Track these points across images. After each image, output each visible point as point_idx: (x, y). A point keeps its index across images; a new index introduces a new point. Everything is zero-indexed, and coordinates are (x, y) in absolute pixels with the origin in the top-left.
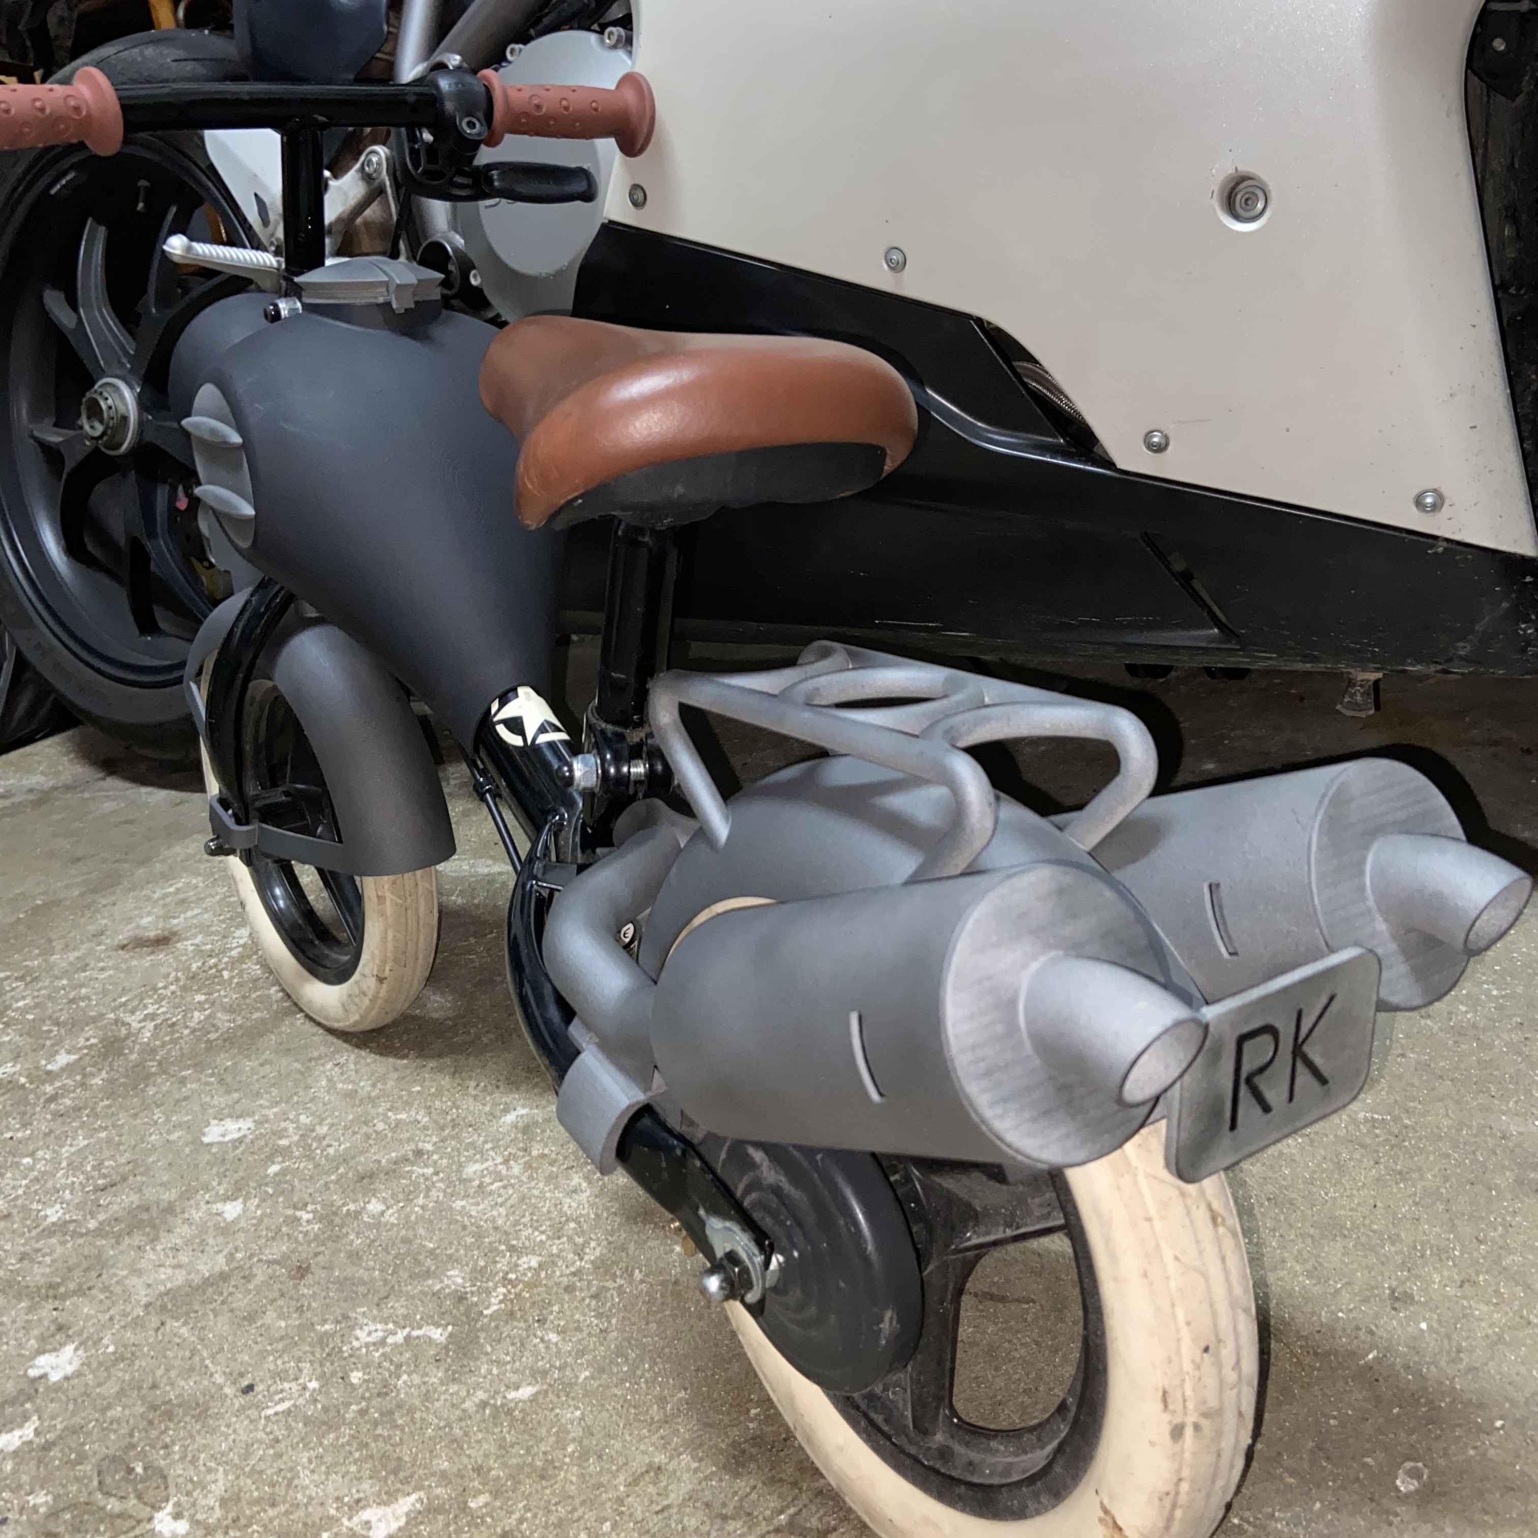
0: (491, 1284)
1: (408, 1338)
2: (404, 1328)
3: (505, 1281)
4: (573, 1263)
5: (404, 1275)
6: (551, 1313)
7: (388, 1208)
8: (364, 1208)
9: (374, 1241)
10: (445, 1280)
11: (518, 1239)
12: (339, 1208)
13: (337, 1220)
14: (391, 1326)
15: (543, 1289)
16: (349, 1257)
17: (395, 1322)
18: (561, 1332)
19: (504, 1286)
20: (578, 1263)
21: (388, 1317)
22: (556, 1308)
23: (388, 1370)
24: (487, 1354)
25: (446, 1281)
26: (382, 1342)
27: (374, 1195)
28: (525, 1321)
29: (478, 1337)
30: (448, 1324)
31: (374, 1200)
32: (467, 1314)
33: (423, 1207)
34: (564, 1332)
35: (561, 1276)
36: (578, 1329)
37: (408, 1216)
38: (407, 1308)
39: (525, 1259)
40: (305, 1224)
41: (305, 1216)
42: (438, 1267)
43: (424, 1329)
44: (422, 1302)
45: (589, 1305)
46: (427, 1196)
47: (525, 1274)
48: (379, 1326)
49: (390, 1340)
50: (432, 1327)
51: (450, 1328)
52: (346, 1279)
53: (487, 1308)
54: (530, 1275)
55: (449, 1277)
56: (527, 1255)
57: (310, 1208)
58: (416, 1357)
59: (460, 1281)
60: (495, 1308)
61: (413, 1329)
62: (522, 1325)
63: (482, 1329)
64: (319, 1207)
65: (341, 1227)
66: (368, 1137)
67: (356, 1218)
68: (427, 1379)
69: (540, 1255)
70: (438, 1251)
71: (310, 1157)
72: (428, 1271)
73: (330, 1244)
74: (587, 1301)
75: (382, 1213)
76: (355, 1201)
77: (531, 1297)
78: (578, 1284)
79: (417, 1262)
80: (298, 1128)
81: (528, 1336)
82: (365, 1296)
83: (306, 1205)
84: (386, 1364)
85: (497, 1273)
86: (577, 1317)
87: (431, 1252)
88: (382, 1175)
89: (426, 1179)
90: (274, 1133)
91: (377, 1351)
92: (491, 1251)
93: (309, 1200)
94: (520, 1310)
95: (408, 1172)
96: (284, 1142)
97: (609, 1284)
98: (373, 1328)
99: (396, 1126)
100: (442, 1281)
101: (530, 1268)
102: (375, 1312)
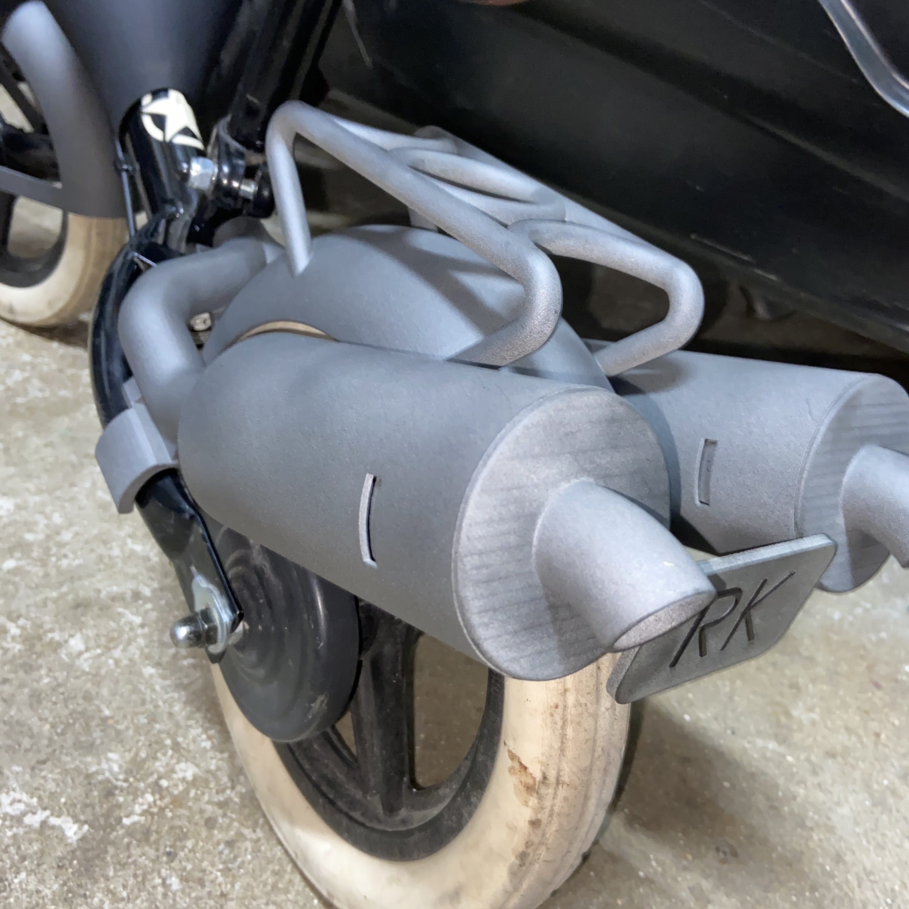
0: (142, 785)
1: (44, 823)
2: (45, 809)
3: (156, 788)
4: (223, 791)
5: (70, 739)
6: (183, 848)
7: (87, 650)
8: (66, 642)
9: (59, 685)
10: (104, 762)
11: (185, 737)
12: (46, 632)
13: (38, 647)
14: (35, 800)
15: (185, 812)
16: (31, 696)
17: (40, 798)
18: (184, 879)
19: (153, 794)
20: (228, 792)
21: (37, 789)
22: (189, 844)
23: (11, 859)
24: (107, 879)
25: (104, 766)
26: (18, 820)
27: (81, 630)
28: (157, 850)
29: (106, 852)
30: (86, 822)
31: (78, 636)
32: (107, 816)
33: (117, 662)
34: (187, 881)
35: (209, 802)
36: (201, 882)
37: (99, 668)
38: (58, 785)
39: (182, 765)
40: (9, 639)
41: (14, 630)
42: (102, 743)
43: (62, 818)
44: (73, 780)
45: (221, 853)
46: (124, 650)
47: (176, 785)
48: (25, 797)
49: (28, 820)
50: (70, 819)
51: (86, 827)
52: (18, 723)
53: (128, 816)
54: (181, 788)
55: (108, 760)
56: (187, 760)
57: (21, 622)
58: (42, 852)
59: (116, 768)
60: (135, 818)
61: (52, 815)
62: (152, 853)
63: (113, 843)
64: (29, 625)
65: (40, 655)
66: (101, 558)
67: (55, 651)
68: (41, 888)
69: (197, 766)
70: (111, 722)
71: (44, 563)
72: (92, 745)
73: (21, 674)
74: (221, 847)
75: (80, 654)
76: (62, 630)
77: (172, 818)
78: (220, 820)
79: (87, 729)
80: (47, 526)
81: (153, 871)
82: (27, 751)
83: (19, 617)
84: (12, 850)
85: (152, 774)
86: (205, 864)
87: (104, 720)
88: (96, 609)
89: (131, 629)
90: (26, 523)
91: (11, 827)
92: (157, 743)
93: (23, 611)
94: (157, 832)
95: (119, 614)
96: (29, 537)
97: (247, 832)
98: (17, 796)
99: (129, 557)
100: (99, 764)
101: (184, 779)
102: (27, 777)
